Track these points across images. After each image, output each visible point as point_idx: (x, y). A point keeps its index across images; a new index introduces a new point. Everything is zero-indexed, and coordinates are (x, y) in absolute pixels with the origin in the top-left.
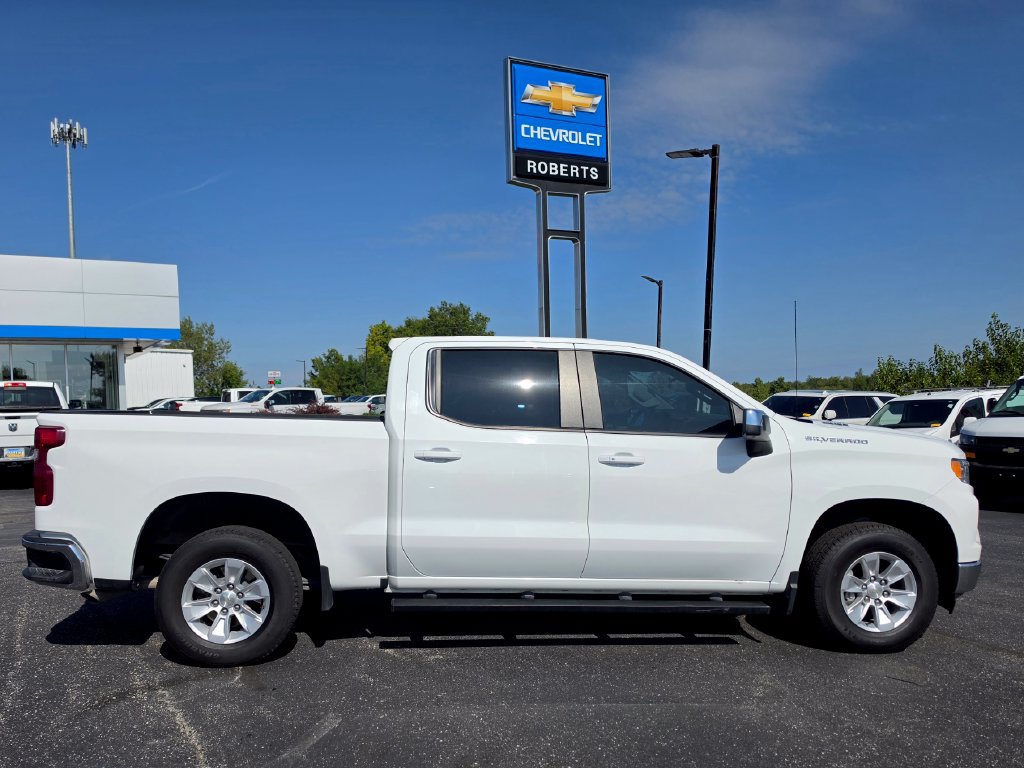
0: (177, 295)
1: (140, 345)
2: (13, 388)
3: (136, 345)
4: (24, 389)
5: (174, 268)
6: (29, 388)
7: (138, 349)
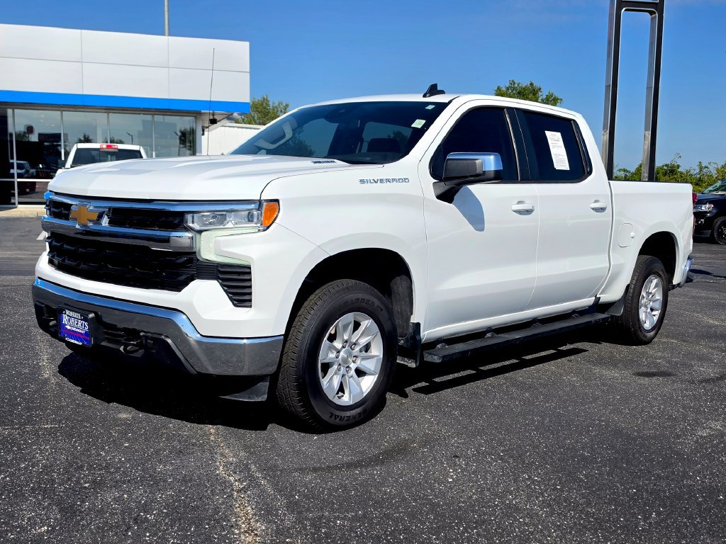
0: (248, 69)
1: (216, 117)
2: (107, 150)
3: (211, 117)
4: (117, 151)
5: (247, 44)
6: (120, 150)
7: (213, 122)
